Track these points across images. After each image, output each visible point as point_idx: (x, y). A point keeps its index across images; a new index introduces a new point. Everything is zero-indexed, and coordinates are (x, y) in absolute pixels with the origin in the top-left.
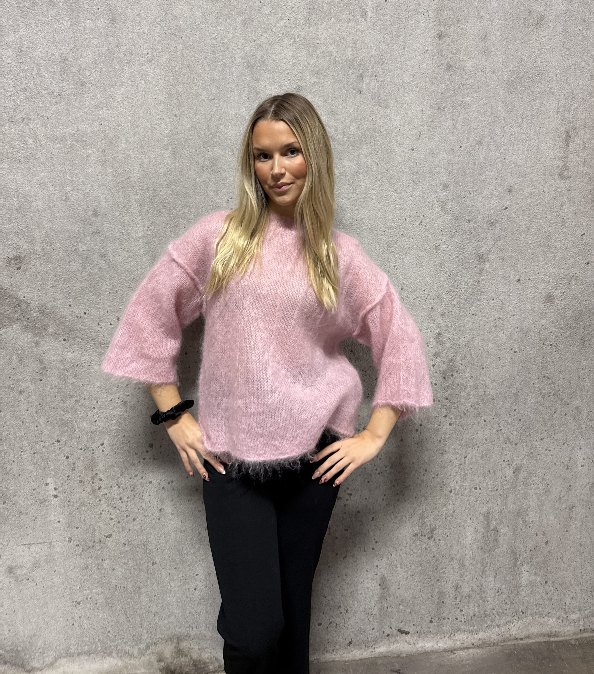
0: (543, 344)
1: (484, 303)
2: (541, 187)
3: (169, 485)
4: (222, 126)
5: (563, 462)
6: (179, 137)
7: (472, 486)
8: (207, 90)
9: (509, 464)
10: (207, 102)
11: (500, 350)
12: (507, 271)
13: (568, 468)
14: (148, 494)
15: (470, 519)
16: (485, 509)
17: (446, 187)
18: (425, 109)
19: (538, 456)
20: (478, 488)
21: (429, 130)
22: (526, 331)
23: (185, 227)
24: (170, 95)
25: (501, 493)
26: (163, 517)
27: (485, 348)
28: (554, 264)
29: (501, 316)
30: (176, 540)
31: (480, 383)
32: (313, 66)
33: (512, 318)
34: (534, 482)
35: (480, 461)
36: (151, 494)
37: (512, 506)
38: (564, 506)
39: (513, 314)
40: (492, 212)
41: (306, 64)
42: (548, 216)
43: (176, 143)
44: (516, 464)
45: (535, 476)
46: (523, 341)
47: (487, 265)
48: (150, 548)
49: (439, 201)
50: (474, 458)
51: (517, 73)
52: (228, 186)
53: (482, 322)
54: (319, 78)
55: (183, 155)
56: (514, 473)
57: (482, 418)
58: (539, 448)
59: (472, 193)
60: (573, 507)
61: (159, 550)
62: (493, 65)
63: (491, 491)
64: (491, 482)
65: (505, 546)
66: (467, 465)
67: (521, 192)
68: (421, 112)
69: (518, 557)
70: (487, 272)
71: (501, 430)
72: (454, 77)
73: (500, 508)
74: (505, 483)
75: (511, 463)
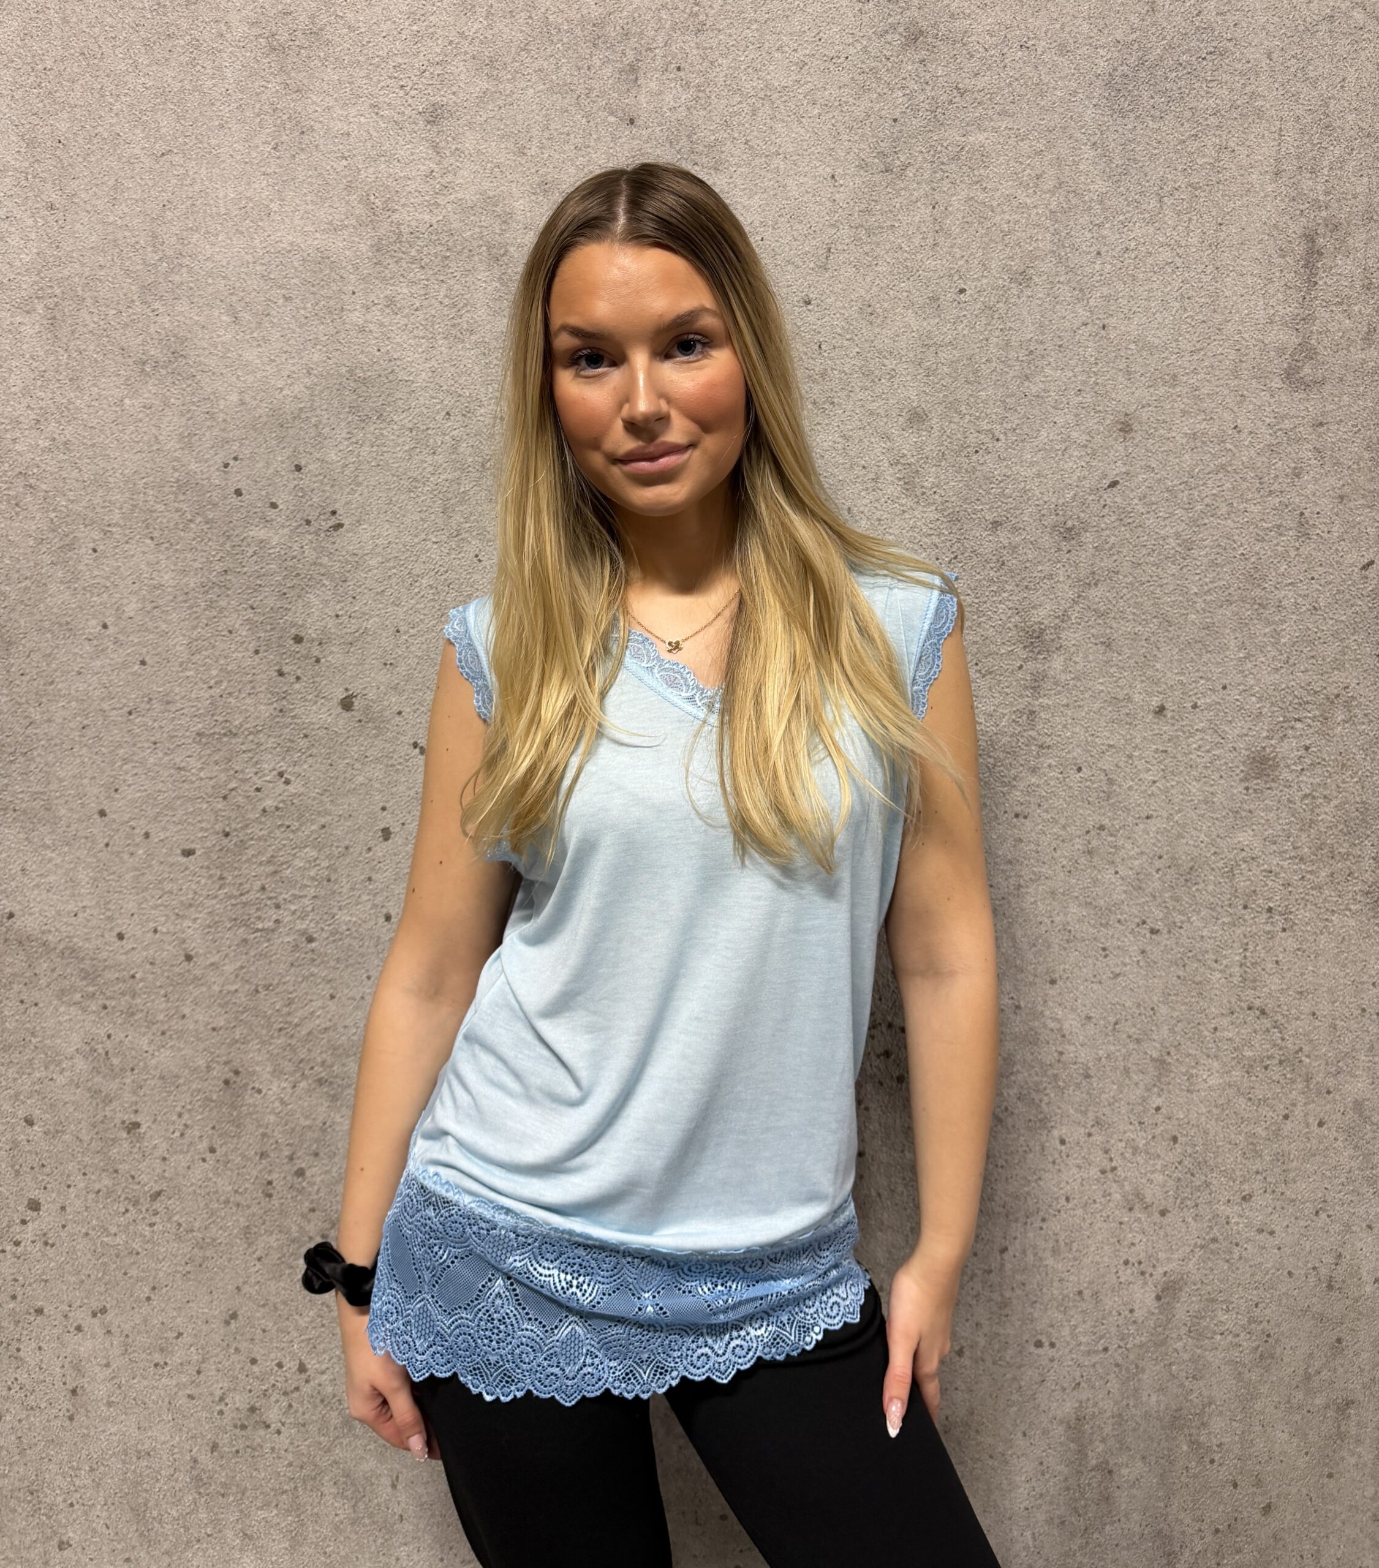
0: (1245, 907)
1: (1051, 778)
2: (1226, 415)
3: (96, 1321)
4: (196, 236)
5: (1314, 1268)
6: (66, 273)
7: (1026, 1337)
8: (145, 125)
9: (1143, 1273)
10: (148, 162)
11: (1106, 925)
12: (1122, 682)
13: (1330, 1287)
14: (34, 1345)
15: (1025, 1435)
16: (1068, 1408)
17: (917, 418)
18: (840, 171)
19: (1236, 1250)
20: (1047, 1344)
21: (856, 239)
22: (1186, 867)
23: (95, 551)
24: (31, 144)
25: (1120, 1361)
26: (82, 1411)
27: (1057, 919)
28: (1274, 658)
29: (1106, 822)
30: (124, 1480)
31: (1045, 1026)
32: (477, 42)
33: (1141, 826)
34: (1222, 1329)
35: (1050, 1262)
36: (44, 1346)
37: (1154, 1398)
38: (1319, 1401)
39: (1143, 815)
40: (1069, 496)
41: (453, 36)
42: (1252, 508)
43: (58, 291)
44: (1165, 1273)
45: (1228, 1310)
46: (1177, 899)
47: (1057, 663)
48: (48, 1500)
49: (897, 463)
50: (1029, 1252)
51: (1139, 49)
52: (224, 420)
53: (1045, 840)
54: (497, 79)
55: (81, 329)
56: (1158, 1298)
57: (1055, 1133)
58: (1237, 1224)
59: (1002, 437)
60: (1349, 1403)
61: (76, 1507)
62: (1058, 26)
63: (1089, 1353)
64: (1089, 1323)
65: (1135, 1516)
66: (1010, 1273)
67: (1162, 431)
68: (830, 182)
69: (1177, 1549)
70: (1056, 684)
71: (1114, 1169)
72: (932, 67)
73: (1116, 1403)
74: (1132, 1329)
75: (1150, 1270)
